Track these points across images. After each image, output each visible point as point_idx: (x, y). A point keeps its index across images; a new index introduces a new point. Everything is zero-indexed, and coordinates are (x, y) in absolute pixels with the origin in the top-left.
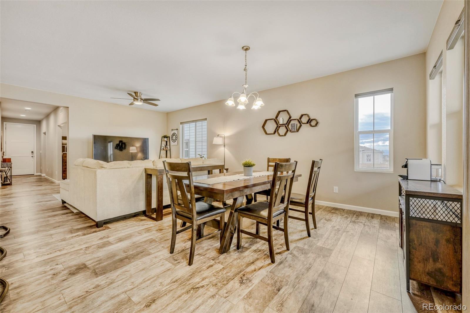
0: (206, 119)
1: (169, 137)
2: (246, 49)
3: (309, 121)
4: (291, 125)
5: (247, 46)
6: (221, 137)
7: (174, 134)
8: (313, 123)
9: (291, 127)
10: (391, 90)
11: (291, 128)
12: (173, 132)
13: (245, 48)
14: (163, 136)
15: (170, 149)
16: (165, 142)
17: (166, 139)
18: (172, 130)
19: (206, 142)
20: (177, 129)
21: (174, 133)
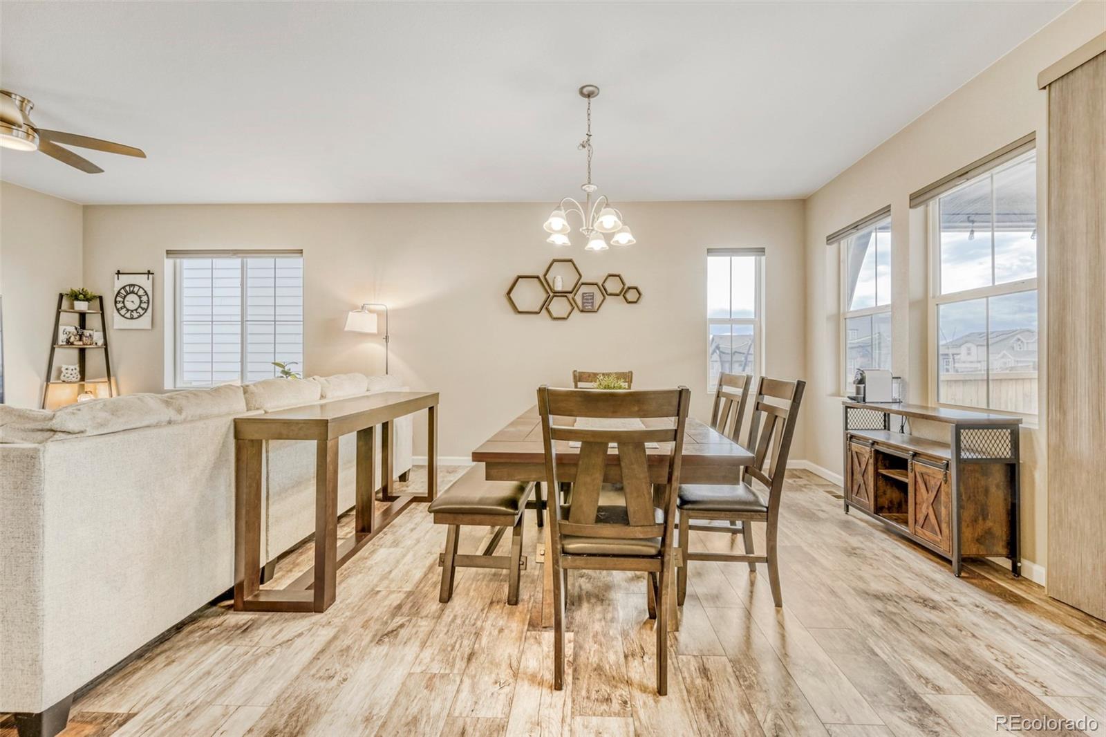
0: (301, 252)
1: (101, 298)
2: (589, 96)
3: (624, 292)
4: (583, 297)
5: (596, 87)
6: (371, 311)
7: (129, 290)
8: (632, 295)
9: (581, 298)
10: (762, 251)
11: (583, 303)
12: (125, 280)
13: (586, 91)
14: (69, 291)
15: (106, 343)
16: (77, 316)
17: (81, 306)
18: (119, 273)
19: (302, 323)
20: (149, 273)
21: (130, 285)
